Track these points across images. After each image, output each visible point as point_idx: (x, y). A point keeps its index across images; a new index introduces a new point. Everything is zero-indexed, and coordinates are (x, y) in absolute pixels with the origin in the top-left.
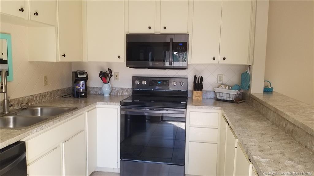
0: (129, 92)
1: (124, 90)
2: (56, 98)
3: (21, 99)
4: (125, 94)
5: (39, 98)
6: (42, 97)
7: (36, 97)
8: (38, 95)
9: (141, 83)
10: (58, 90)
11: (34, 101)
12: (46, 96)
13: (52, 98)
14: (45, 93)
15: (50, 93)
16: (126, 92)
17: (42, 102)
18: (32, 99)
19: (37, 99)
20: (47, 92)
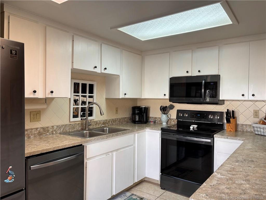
0: (175, 122)
1: (172, 120)
2: (124, 123)
3: (98, 122)
4: (172, 123)
5: (111, 122)
6: (114, 122)
7: (109, 121)
8: (110, 120)
9: (183, 115)
10: (126, 118)
11: (107, 123)
12: (116, 121)
13: (121, 123)
14: (116, 119)
15: (119, 119)
16: (173, 121)
17: (113, 125)
18: (106, 122)
19: (109, 123)
20: (117, 119)
